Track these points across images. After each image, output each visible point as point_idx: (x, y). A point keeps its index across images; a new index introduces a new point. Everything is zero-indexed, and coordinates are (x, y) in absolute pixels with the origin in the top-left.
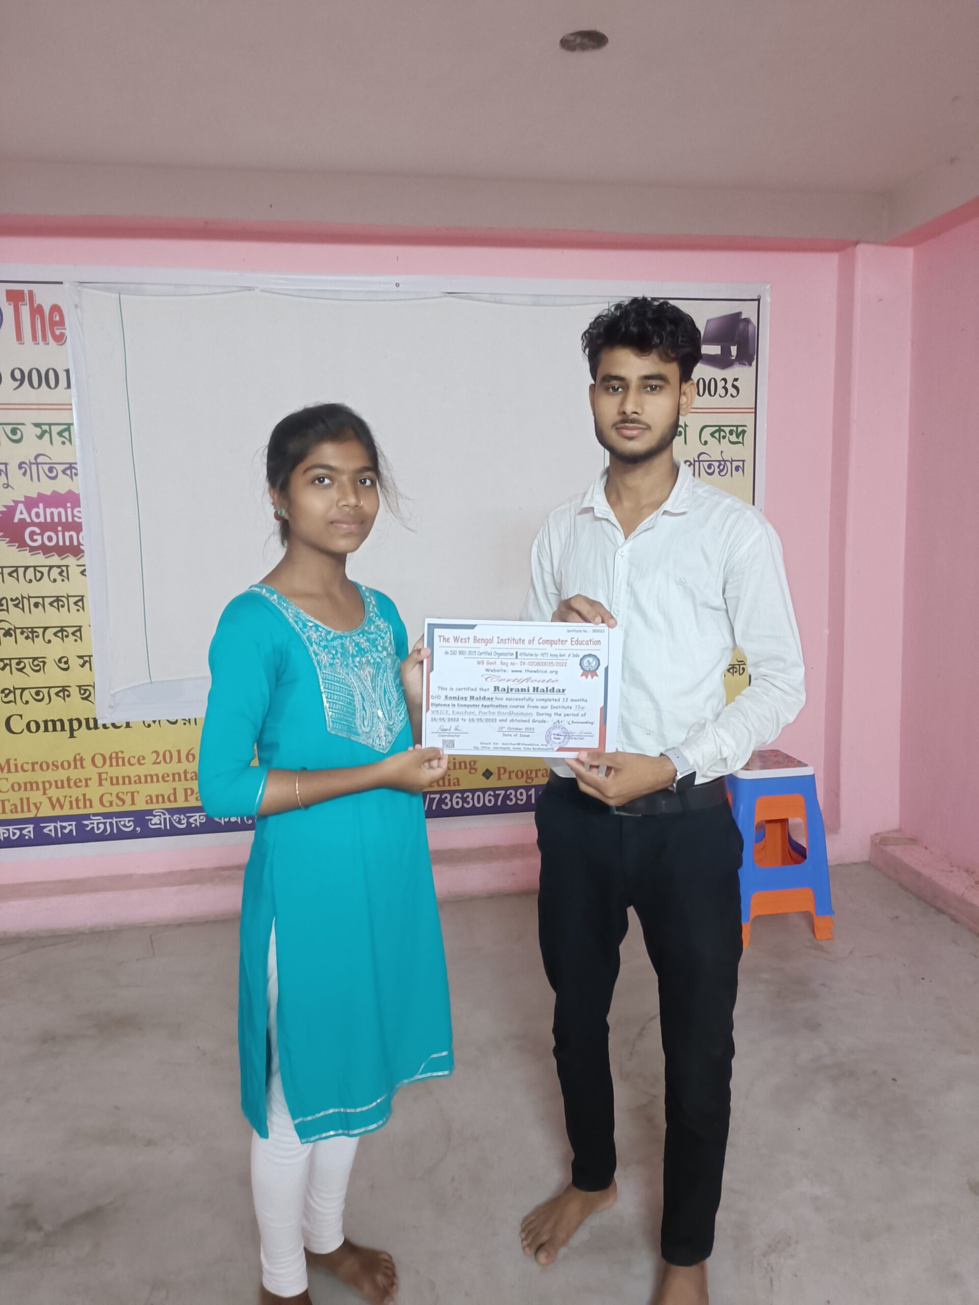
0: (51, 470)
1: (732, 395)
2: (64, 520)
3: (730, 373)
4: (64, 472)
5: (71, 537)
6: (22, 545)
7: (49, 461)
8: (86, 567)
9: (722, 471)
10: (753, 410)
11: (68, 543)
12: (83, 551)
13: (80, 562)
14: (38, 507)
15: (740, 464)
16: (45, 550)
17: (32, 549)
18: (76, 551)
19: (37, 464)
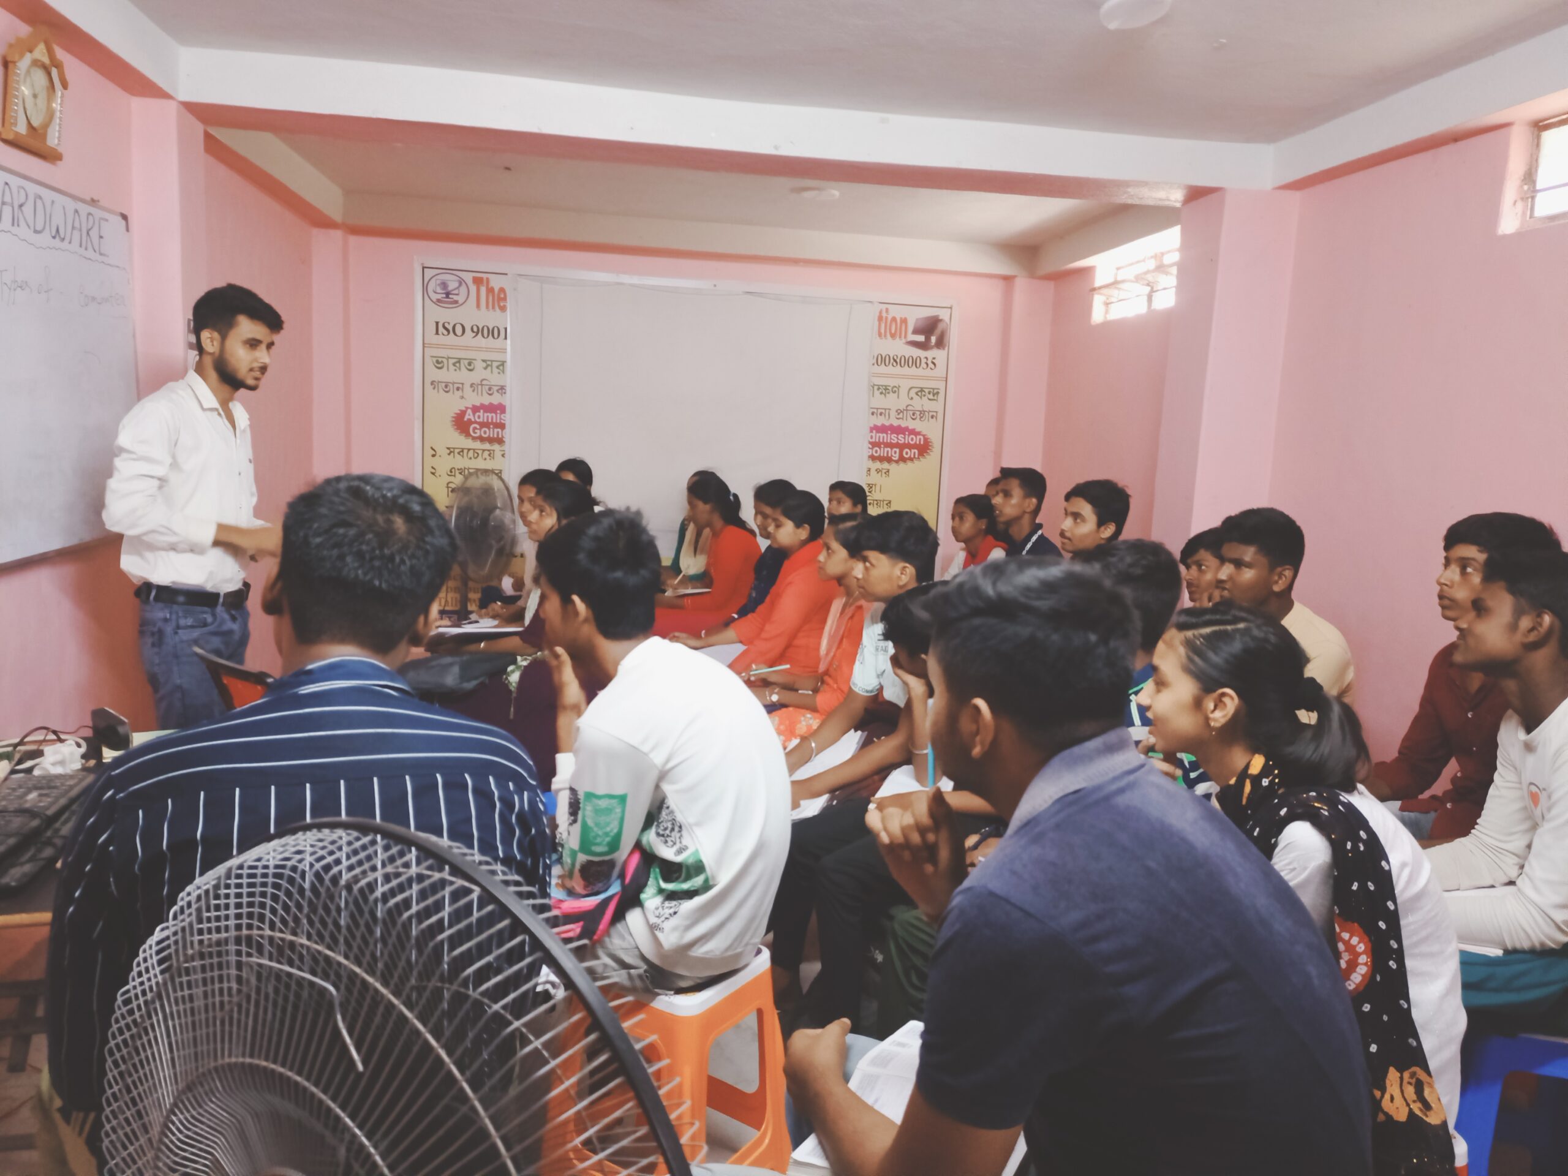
0: (490, 389)
1: (931, 369)
2: (494, 421)
3: (930, 354)
4: (498, 391)
5: (498, 433)
6: (468, 435)
7: (489, 383)
8: (506, 452)
9: (921, 417)
10: (945, 379)
11: (495, 436)
12: (504, 442)
13: (502, 448)
14: (480, 412)
15: (935, 414)
16: (482, 439)
17: (474, 439)
18: (500, 441)
19: (482, 385)
